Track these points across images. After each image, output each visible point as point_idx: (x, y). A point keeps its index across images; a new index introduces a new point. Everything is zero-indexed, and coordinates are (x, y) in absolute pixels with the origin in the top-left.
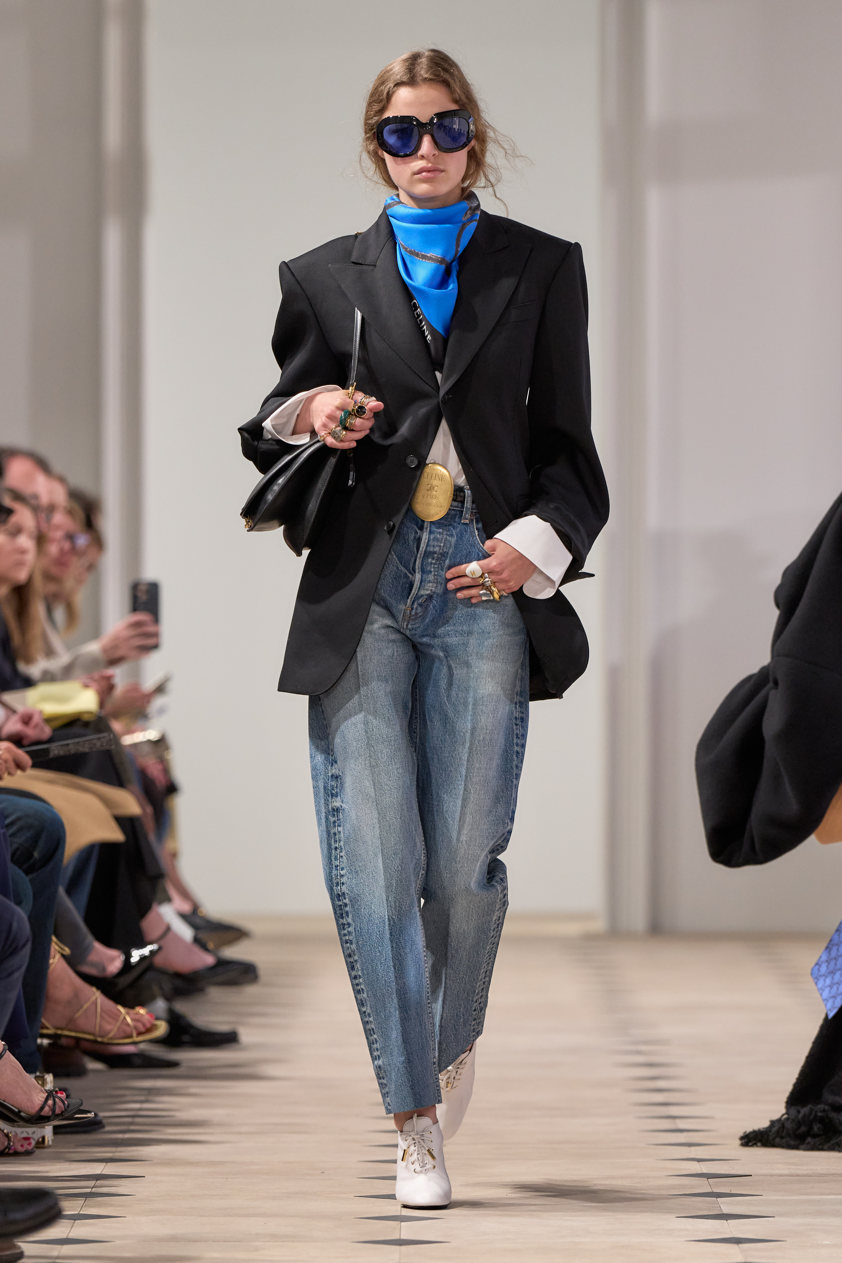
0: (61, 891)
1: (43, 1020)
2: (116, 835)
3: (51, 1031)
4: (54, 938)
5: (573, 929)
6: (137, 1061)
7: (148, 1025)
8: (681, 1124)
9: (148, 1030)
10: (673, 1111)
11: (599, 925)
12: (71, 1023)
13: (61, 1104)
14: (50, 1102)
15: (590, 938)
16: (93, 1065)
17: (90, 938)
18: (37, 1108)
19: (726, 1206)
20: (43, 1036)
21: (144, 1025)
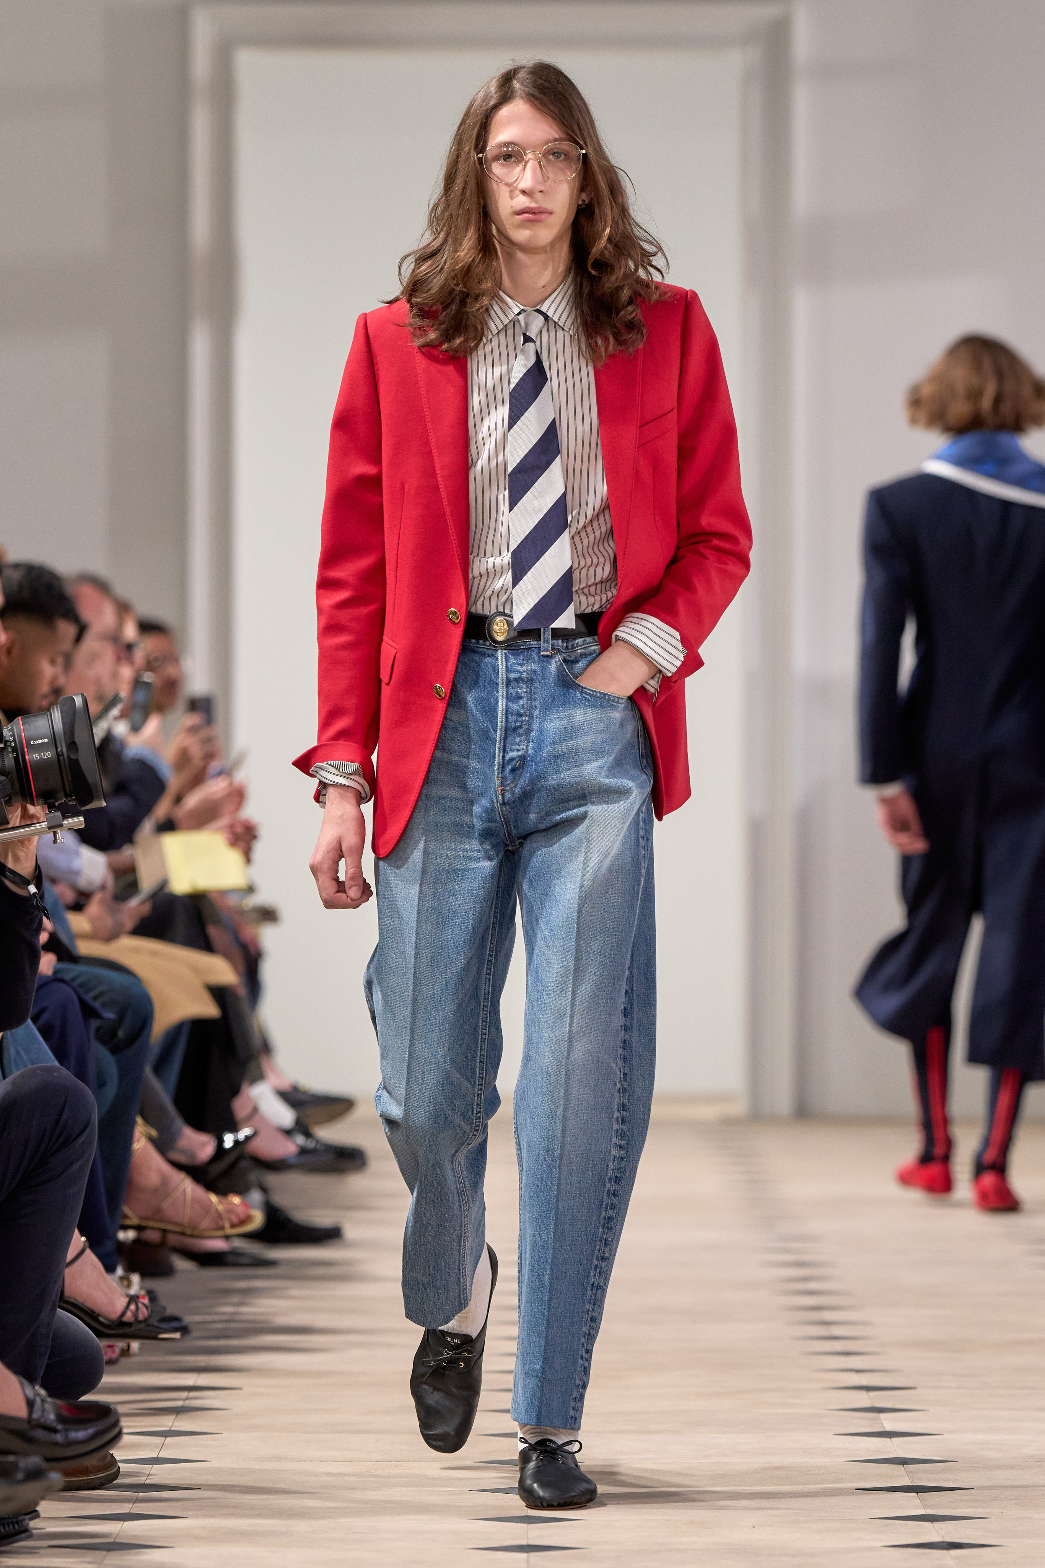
0: (148, 1070)
1: (126, 1209)
2: (209, 1009)
3: (135, 1221)
4: (139, 1120)
5: (709, 1112)
6: (230, 1259)
7: (242, 1216)
8: (836, 1331)
9: (243, 1222)
10: (828, 1316)
11: (739, 1108)
12: (158, 1214)
13: (145, 1310)
14: (133, 1307)
15: (729, 1123)
16: (181, 1264)
17: (179, 1122)
18: (119, 1313)
19: (888, 1422)
20: (125, 1228)
21: (237, 1215)
